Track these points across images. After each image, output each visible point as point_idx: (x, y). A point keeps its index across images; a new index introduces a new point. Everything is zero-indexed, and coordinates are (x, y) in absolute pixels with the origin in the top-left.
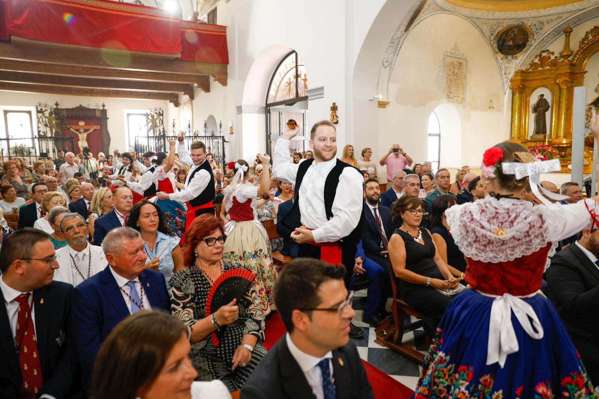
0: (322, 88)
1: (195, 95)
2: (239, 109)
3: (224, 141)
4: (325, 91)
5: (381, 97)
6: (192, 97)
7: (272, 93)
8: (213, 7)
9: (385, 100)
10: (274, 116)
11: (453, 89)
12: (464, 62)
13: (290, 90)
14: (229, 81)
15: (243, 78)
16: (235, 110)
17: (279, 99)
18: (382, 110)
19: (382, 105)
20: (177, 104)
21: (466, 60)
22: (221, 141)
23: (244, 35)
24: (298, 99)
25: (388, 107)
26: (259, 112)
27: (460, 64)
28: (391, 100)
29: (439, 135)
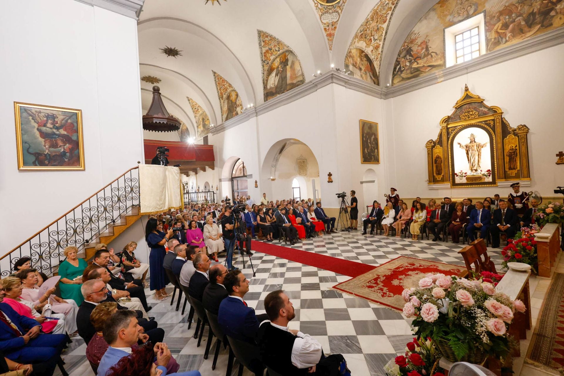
0: (252, 175)
1: (198, 172)
2: (220, 180)
3: (214, 193)
4: (253, 176)
5: (272, 178)
6: (196, 173)
7: (234, 172)
8: (206, 135)
9: (274, 178)
10: (235, 182)
11: (301, 171)
12: (305, 161)
13: (241, 173)
14: (215, 168)
15: (222, 167)
16: (218, 180)
17: (237, 176)
18: (273, 181)
19: (273, 180)
20: (188, 175)
21: (306, 160)
22: (212, 193)
23: (221, 150)
24: (244, 176)
25: (276, 181)
26: (229, 181)
27: (304, 162)
28: (276, 178)
29: (299, 188)
